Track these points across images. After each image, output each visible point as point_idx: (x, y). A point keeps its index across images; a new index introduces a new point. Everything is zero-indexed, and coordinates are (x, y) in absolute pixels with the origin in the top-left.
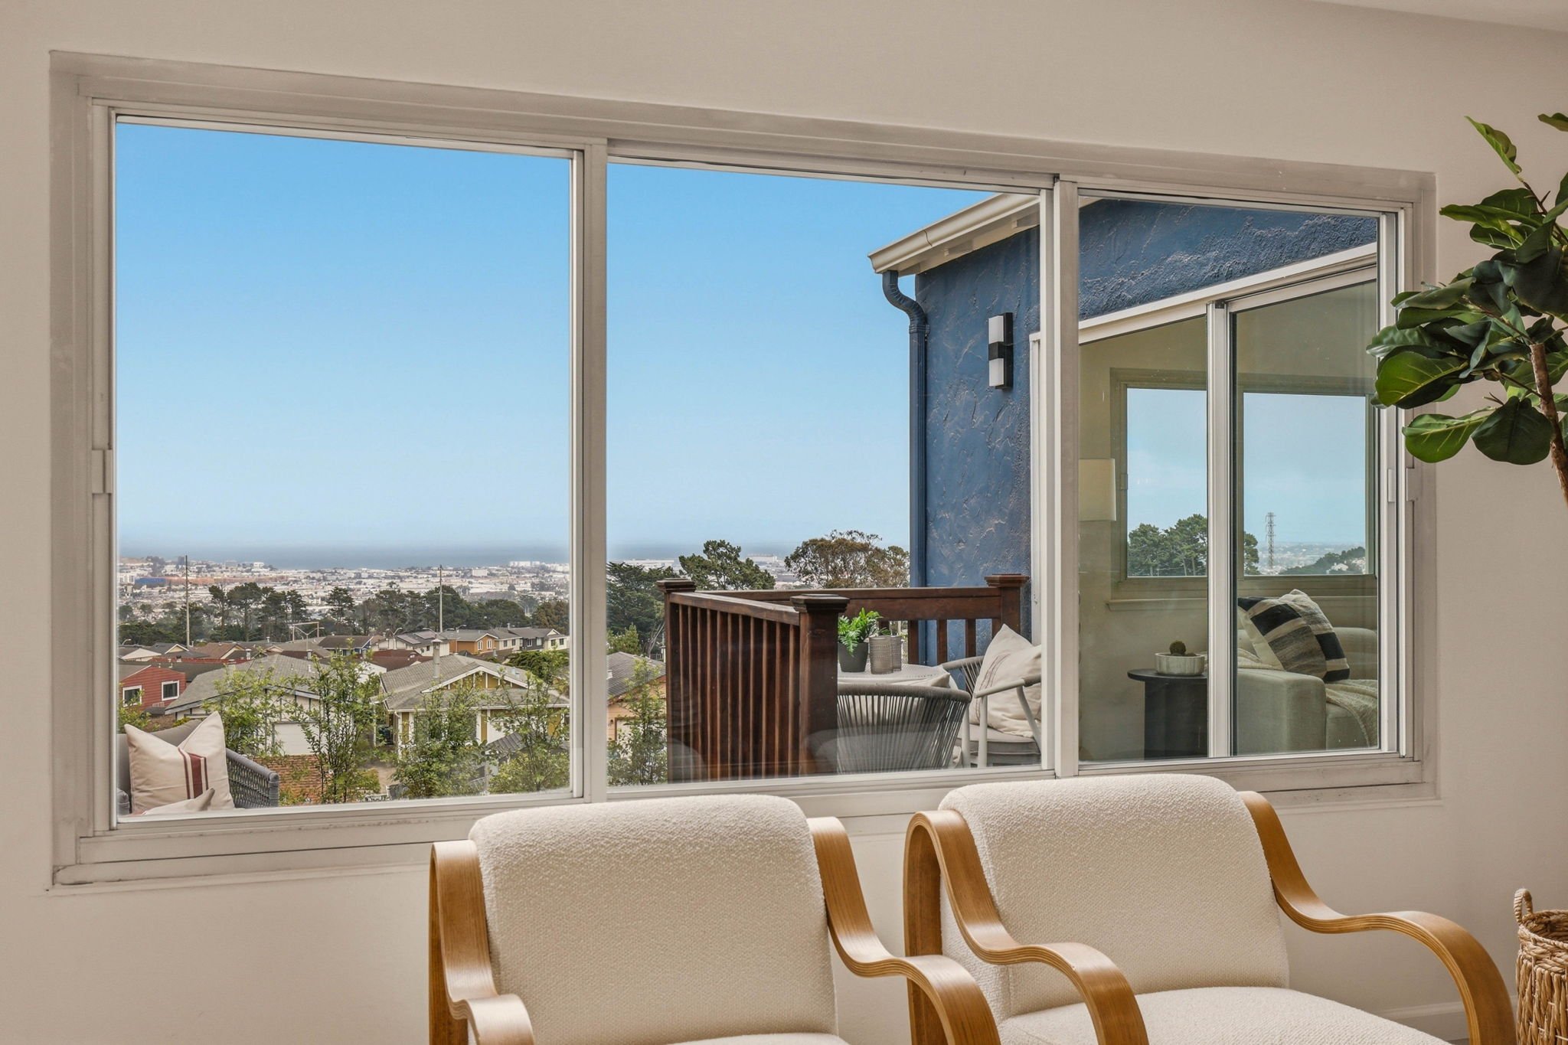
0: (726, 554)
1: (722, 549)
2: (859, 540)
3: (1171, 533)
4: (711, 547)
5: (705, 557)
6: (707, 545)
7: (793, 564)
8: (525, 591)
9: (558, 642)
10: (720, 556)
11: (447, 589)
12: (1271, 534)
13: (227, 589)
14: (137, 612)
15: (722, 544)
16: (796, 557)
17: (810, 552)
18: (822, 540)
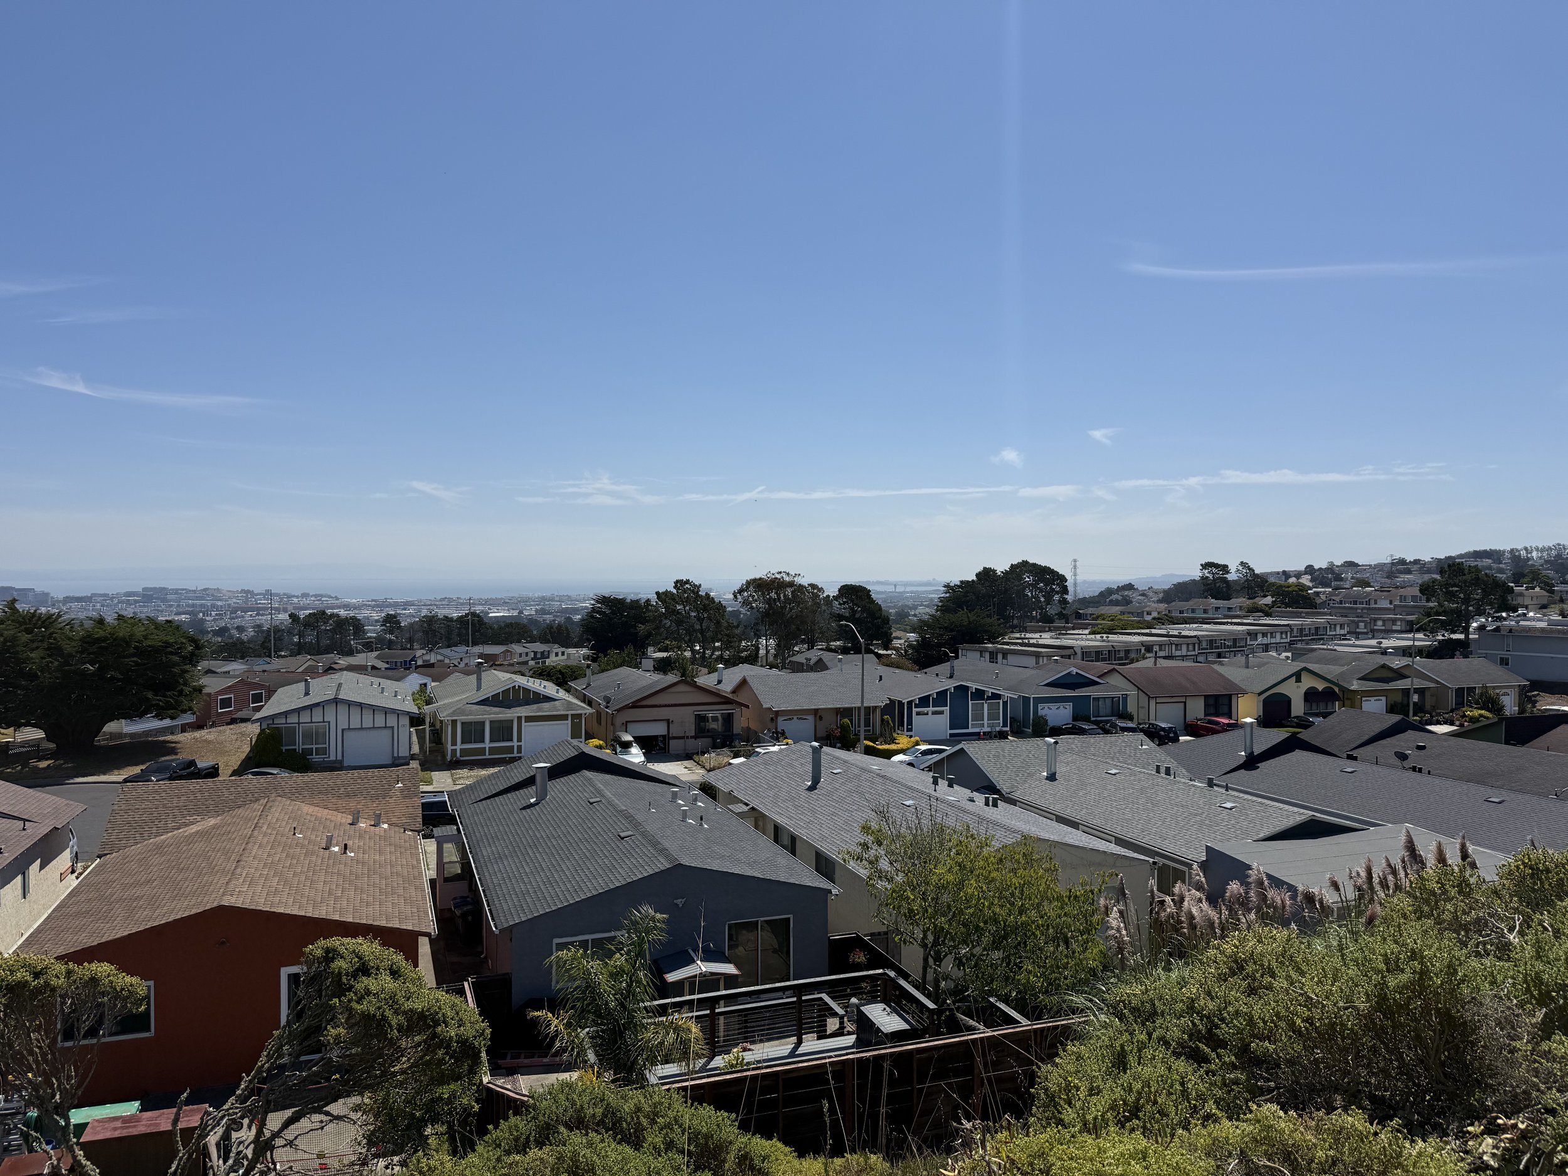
0: (690, 589)
1: (688, 586)
2: (787, 579)
3: (1006, 573)
4: (679, 584)
5: (675, 591)
6: (677, 582)
7: (739, 596)
8: (530, 615)
9: (560, 654)
10: (685, 591)
11: (474, 614)
12: (1075, 575)
13: (302, 614)
14: (234, 632)
15: (687, 582)
16: (741, 591)
17: (751, 588)
18: (760, 579)
